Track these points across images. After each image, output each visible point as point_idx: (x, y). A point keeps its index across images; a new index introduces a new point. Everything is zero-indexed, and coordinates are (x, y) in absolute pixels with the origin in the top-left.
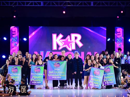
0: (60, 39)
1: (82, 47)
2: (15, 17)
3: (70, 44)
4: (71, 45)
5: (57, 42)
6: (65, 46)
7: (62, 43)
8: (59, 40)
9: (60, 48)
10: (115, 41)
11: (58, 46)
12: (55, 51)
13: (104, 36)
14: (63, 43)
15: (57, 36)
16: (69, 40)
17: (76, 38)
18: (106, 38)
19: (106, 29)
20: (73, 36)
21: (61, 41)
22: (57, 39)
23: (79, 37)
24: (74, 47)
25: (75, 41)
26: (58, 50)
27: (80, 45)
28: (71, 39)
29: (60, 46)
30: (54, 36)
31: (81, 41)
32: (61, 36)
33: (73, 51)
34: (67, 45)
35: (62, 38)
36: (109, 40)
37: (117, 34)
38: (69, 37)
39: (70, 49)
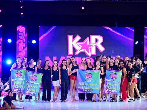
0: (77, 42)
1: (104, 51)
2: (22, 14)
3: (89, 48)
4: (91, 49)
5: (73, 45)
6: (83, 50)
7: (80, 47)
9: (77, 53)
11: (74, 50)
13: (131, 38)
14: (81, 46)
15: (74, 38)
16: (88, 43)
17: (97, 40)
18: (132, 40)
19: (133, 30)
20: (93, 37)
21: (78, 43)
22: (73, 41)
23: (100, 39)
24: (94, 52)
25: (95, 44)
27: (102, 49)
28: (90, 42)
29: (78, 51)
30: (70, 38)
31: (102, 44)
32: (78, 38)
33: (93, 56)
35: (80, 41)
36: (137, 43)
37: (146, 36)
38: (88, 39)
39: (89, 54)
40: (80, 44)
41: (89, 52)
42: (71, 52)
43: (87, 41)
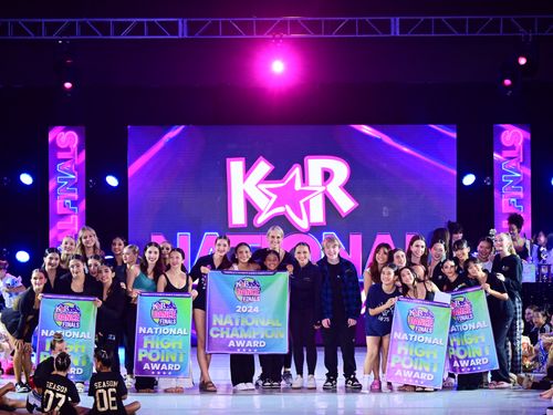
0: (260, 182)
1: (353, 212)
2: (68, 85)
3: (301, 202)
4: (307, 205)
6: (280, 210)
7: (270, 198)
8: (257, 185)
9: (261, 220)
10: (492, 182)
11: (251, 210)
12: (238, 230)
13: (449, 164)
14: (274, 197)
15: (248, 168)
16: (298, 186)
17: (327, 175)
18: (455, 172)
19: (454, 135)
21: (263, 187)
24: (318, 215)
25: (323, 189)
26: (250, 228)
27: (345, 204)
28: (304, 180)
29: (262, 212)
31: (348, 187)
32: (263, 168)
33: (315, 230)
34: (288, 207)
35: (269, 178)
36: (469, 180)
37: (500, 154)
38: (297, 171)
39: (303, 224)
40: (268, 189)
41: (300, 217)
42: (238, 217)
43: (295, 177)
